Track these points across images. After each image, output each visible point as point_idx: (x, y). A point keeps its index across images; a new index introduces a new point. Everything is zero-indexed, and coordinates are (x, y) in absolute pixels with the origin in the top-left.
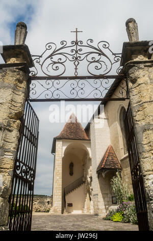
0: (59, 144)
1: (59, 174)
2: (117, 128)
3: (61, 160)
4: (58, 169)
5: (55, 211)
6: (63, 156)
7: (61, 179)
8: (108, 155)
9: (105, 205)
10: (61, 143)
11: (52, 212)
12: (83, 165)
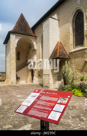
0: (13, 37)
1: (14, 59)
2: (69, 28)
3: (15, 49)
4: (13, 56)
5: (12, 83)
6: (16, 46)
7: (15, 63)
8: (60, 49)
9: (54, 81)
10: (15, 36)
11: (10, 84)
12: (27, 54)
